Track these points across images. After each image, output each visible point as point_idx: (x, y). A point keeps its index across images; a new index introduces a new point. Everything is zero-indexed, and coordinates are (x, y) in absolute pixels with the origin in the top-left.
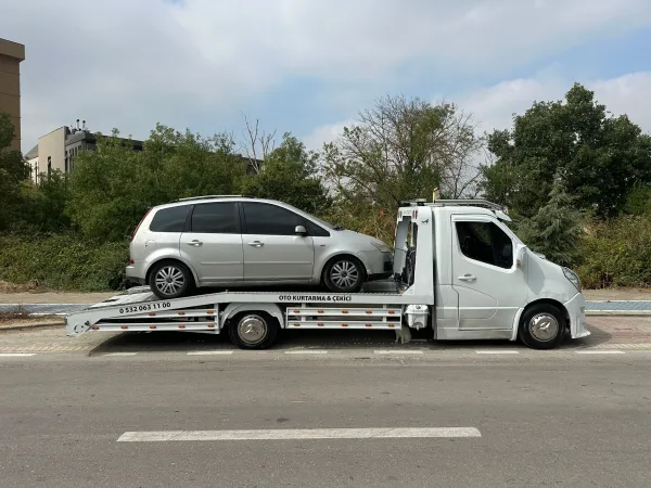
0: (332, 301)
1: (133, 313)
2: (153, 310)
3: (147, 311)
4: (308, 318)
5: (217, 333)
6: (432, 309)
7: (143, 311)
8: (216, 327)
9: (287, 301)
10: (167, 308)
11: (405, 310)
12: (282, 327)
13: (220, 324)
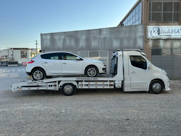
0: (92, 80)
1: (32, 84)
2: (38, 83)
3: (36, 83)
4: (85, 85)
5: (58, 90)
6: (123, 82)
7: (35, 83)
8: (57, 88)
9: (79, 80)
10: (42, 82)
11: (114, 82)
12: (77, 88)
13: (58, 87)
